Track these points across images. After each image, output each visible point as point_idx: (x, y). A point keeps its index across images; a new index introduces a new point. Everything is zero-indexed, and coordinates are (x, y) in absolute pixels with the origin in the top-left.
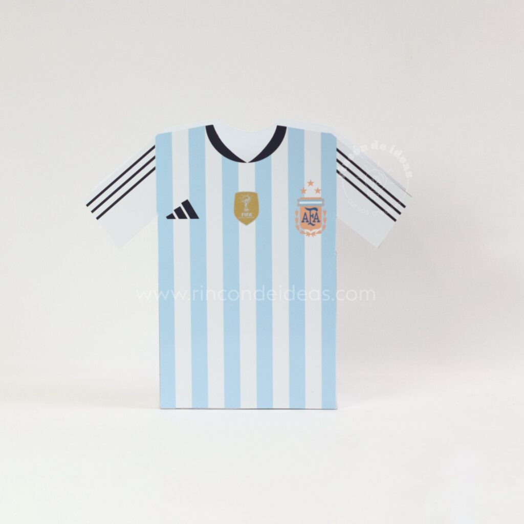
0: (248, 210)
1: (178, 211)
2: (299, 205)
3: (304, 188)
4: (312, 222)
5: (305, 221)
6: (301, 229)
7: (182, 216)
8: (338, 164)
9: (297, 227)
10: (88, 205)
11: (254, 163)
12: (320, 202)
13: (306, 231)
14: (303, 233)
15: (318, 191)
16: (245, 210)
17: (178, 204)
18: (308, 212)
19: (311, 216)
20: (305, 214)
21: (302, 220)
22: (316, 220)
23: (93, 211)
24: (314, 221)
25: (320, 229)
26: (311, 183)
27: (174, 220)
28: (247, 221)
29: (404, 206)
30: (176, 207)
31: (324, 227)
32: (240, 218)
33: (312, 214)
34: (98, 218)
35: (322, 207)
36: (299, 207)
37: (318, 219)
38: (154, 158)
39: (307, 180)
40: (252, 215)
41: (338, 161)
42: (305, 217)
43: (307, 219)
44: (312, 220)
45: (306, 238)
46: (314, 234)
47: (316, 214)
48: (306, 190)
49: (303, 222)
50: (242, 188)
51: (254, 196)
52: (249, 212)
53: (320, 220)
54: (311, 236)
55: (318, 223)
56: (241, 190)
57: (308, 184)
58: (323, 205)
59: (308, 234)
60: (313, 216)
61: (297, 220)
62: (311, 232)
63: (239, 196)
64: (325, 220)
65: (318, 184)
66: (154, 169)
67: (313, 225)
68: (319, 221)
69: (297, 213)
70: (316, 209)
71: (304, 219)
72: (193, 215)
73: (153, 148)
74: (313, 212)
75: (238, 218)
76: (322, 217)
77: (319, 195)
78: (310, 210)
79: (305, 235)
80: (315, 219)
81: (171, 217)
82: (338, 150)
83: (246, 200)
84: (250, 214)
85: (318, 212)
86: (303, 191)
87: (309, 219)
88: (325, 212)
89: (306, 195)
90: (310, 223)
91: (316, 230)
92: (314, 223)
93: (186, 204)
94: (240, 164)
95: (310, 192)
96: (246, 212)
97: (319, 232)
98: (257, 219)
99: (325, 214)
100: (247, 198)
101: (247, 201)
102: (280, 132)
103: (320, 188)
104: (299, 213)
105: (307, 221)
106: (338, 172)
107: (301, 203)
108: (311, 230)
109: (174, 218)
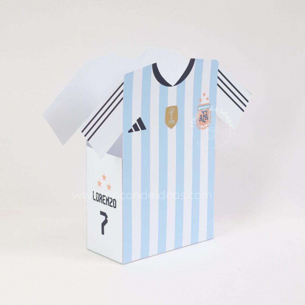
1: (135, 126)
3: (201, 99)
4: (204, 120)
5: (201, 120)
6: (199, 126)
7: (137, 129)
9: (197, 125)
10: (82, 132)
11: (176, 86)
12: (208, 106)
13: (202, 126)
14: (200, 128)
15: (207, 99)
16: (171, 118)
17: (135, 121)
20: (201, 115)
22: (206, 119)
23: (85, 136)
24: (205, 119)
25: (208, 124)
26: (204, 94)
27: (132, 133)
28: (171, 126)
29: (248, 101)
30: (133, 124)
31: (210, 122)
32: (168, 124)
34: (88, 140)
35: (209, 109)
36: (198, 111)
37: (207, 117)
38: (122, 91)
39: (202, 93)
40: (175, 121)
41: (218, 78)
43: (202, 119)
44: (204, 118)
49: (200, 121)
51: (175, 108)
52: (173, 119)
54: (204, 129)
56: (169, 105)
57: (203, 95)
59: (202, 128)
62: (203, 127)
63: (168, 109)
64: (211, 118)
65: (207, 95)
66: (122, 99)
67: (205, 122)
68: (207, 119)
70: (206, 111)
71: (200, 119)
72: (143, 128)
73: (123, 84)
74: (205, 113)
76: (209, 116)
77: (208, 102)
78: (203, 112)
79: (201, 129)
81: (131, 131)
82: (219, 71)
83: (172, 112)
84: (173, 121)
85: (207, 113)
86: (200, 100)
87: (203, 119)
89: (202, 103)
90: (204, 121)
91: (206, 125)
93: (140, 120)
94: (169, 87)
96: (171, 120)
97: (208, 126)
99: (210, 114)
100: (172, 110)
102: (192, 61)
103: (209, 97)
104: (198, 115)
105: (202, 120)
106: (218, 85)
107: (199, 108)
108: (204, 126)
109: (133, 131)
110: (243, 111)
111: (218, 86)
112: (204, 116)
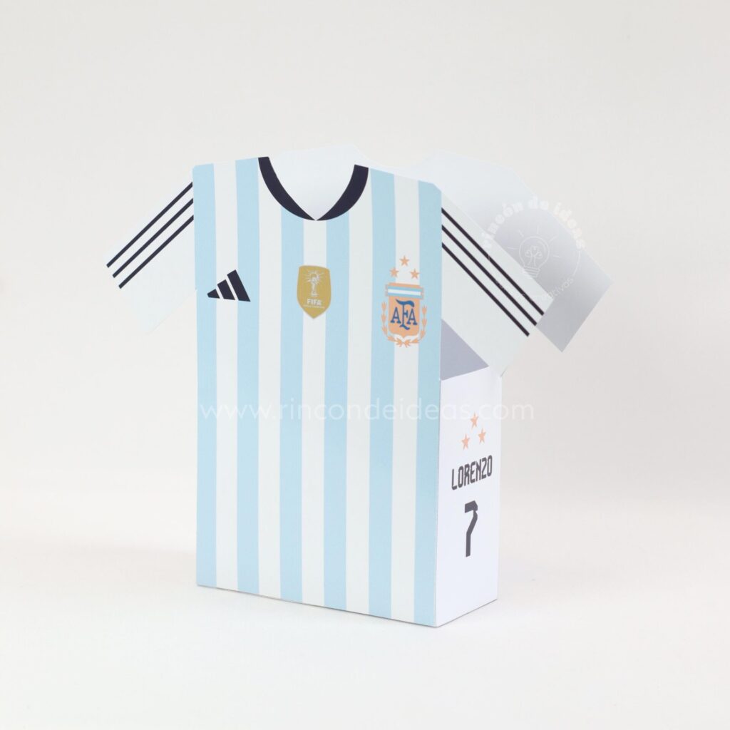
0: (316, 294)
1: (223, 286)
2: (387, 294)
3: (395, 268)
4: (405, 324)
5: (396, 320)
6: (389, 333)
7: (228, 295)
8: (443, 233)
9: (385, 330)
10: (109, 265)
11: (324, 222)
12: (418, 293)
13: (397, 336)
14: (392, 339)
15: (414, 274)
16: (314, 294)
17: (223, 275)
18: (400, 307)
19: (404, 314)
20: (396, 310)
21: (391, 319)
22: (412, 322)
23: (115, 275)
24: (409, 323)
25: (417, 336)
26: (405, 261)
27: (217, 299)
28: (314, 313)
29: (541, 312)
30: (220, 280)
31: (423, 334)
32: (305, 306)
33: (405, 311)
34: (121, 286)
35: (421, 301)
36: (388, 297)
37: (414, 319)
38: (191, 202)
39: (399, 256)
40: (322, 303)
41: (444, 229)
42: (396, 316)
43: (398, 318)
44: (406, 320)
45: (397, 347)
46: (407, 343)
47: (412, 311)
48: (397, 272)
49: (392, 321)
50: (308, 261)
51: (324, 273)
52: (318, 298)
53: (417, 322)
54: (403, 345)
55: (415, 326)
56: (306, 263)
57: (401, 262)
58: (421, 297)
59: (400, 342)
60: (406, 314)
61: (384, 318)
62: (404, 340)
63: (305, 272)
64: (425, 322)
65: (414, 264)
66: (191, 219)
67: (408, 329)
68: (415, 324)
69: (384, 306)
70: (411, 303)
71: (394, 317)
72: (243, 296)
73: (190, 186)
74: (408, 307)
75: (302, 306)
76: (420, 317)
77: (416, 282)
78: (403, 303)
79: (396, 343)
80: (410, 319)
81: (213, 294)
82: (444, 212)
83: (314, 279)
84: (319, 302)
85: (415, 309)
86: (394, 273)
87: (401, 320)
88: (425, 310)
89: (399, 280)
90: (403, 326)
91: (412, 338)
92: (408, 326)
93: (234, 276)
94: (306, 221)
95: (404, 277)
96: (313, 298)
97: (415, 341)
98: (327, 310)
99: (424, 313)
100: (315, 276)
101: (314, 281)
102: (360, 175)
103: (418, 271)
104: (388, 306)
105: (399, 322)
106: (444, 246)
107: (391, 291)
108: (404, 337)
109: (218, 297)
110: (527, 334)
111: (443, 250)
112: (405, 314)
